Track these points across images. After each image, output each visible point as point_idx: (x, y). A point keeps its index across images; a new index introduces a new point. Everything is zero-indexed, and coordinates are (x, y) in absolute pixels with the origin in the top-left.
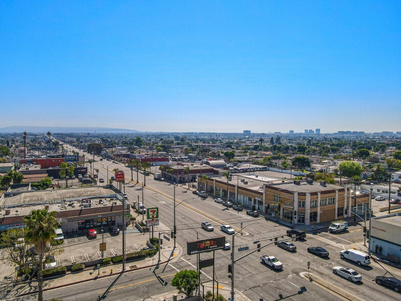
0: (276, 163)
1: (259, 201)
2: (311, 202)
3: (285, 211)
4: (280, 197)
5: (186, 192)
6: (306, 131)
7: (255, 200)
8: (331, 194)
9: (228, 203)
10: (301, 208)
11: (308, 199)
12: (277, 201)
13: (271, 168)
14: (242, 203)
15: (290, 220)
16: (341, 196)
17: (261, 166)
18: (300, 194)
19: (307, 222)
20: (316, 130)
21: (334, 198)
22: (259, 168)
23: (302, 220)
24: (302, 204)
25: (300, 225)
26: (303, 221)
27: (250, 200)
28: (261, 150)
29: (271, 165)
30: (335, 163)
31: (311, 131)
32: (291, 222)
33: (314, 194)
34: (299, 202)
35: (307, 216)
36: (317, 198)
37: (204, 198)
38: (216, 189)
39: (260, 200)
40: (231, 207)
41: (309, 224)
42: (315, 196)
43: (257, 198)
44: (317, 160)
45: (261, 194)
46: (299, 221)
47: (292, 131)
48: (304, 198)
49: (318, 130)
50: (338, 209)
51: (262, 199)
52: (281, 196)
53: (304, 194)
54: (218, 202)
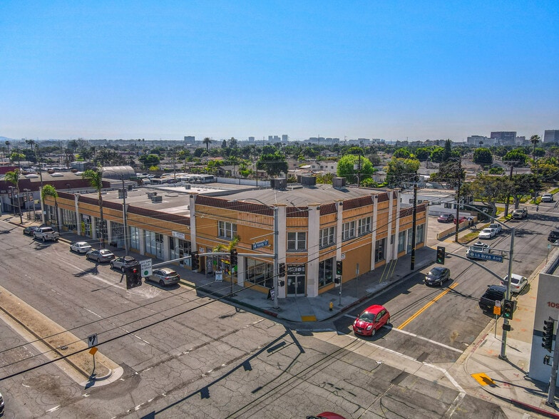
0: (230, 171)
1: (180, 241)
2: (321, 231)
3: (251, 264)
4: (235, 226)
5: (7, 232)
6: (270, 137)
7: (171, 240)
8: (365, 209)
9: (102, 251)
10: (296, 253)
11: (314, 223)
12: (229, 237)
13: (220, 179)
14: (142, 248)
15: (265, 289)
16: (383, 212)
17: (202, 176)
18: (292, 212)
19: (313, 290)
20: (283, 136)
21: (369, 218)
22: (200, 179)
23: (298, 287)
24: (297, 241)
25: (293, 300)
26: (302, 289)
27: (159, 238)
28: (207, 155)
29: (221, 174)
30: (322, 167)
31: (276, 137)
32: (269, 296)
33: (327, 210)
34: (291, 236)
35: (313, 274)
36: (336, 219)
37: (46, 242)
38: (82, 220)
39: (183, 237)
40: (106, 262)
41: (316, 294)
42: (330, 217)
43: (175, 234)
44: (295, 165)
45: (186, 221)
46: (291, 290)
47: (252, 138)
48: (304, 224)
49: (285, 137)
50: (377, 242)
51: (188, 234)
52: (238, 222)
53: (304, 212)
54: (78, 253)
